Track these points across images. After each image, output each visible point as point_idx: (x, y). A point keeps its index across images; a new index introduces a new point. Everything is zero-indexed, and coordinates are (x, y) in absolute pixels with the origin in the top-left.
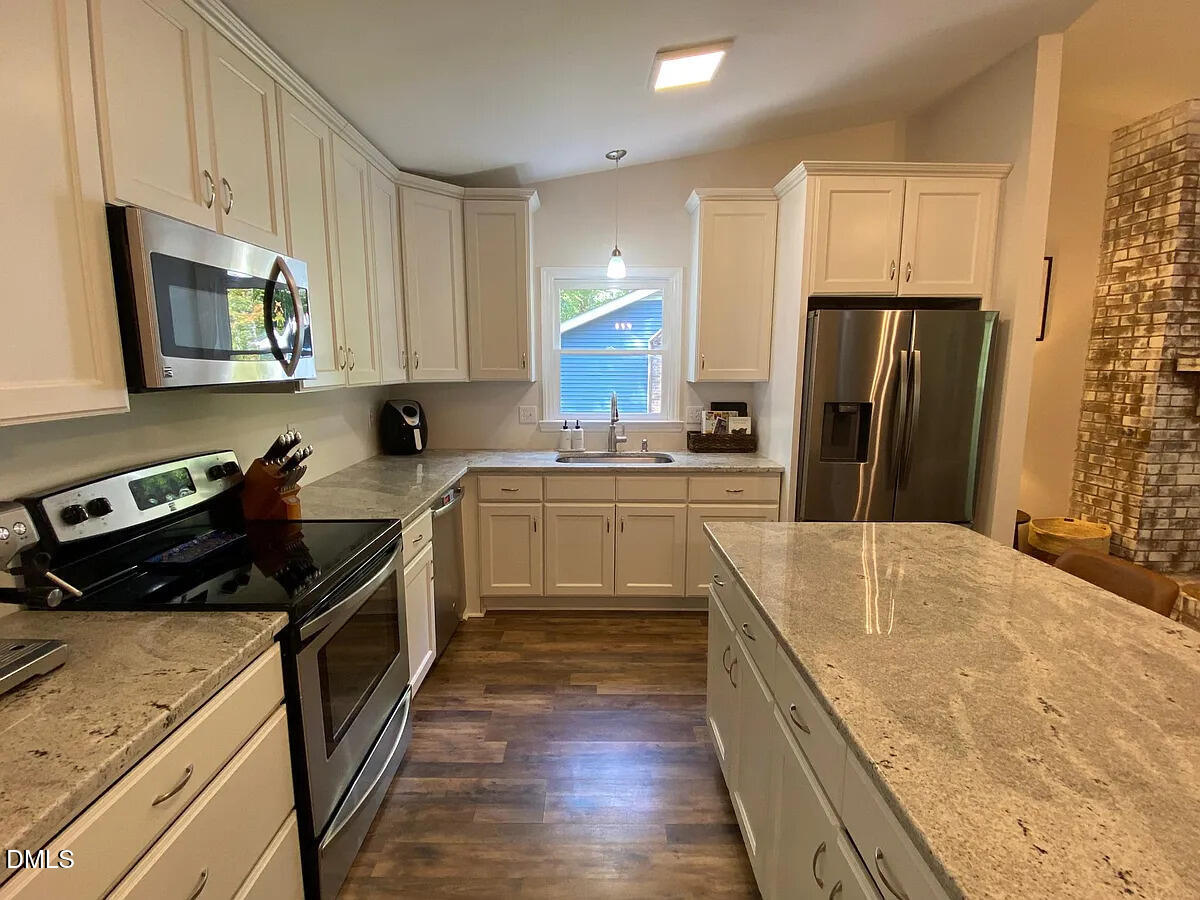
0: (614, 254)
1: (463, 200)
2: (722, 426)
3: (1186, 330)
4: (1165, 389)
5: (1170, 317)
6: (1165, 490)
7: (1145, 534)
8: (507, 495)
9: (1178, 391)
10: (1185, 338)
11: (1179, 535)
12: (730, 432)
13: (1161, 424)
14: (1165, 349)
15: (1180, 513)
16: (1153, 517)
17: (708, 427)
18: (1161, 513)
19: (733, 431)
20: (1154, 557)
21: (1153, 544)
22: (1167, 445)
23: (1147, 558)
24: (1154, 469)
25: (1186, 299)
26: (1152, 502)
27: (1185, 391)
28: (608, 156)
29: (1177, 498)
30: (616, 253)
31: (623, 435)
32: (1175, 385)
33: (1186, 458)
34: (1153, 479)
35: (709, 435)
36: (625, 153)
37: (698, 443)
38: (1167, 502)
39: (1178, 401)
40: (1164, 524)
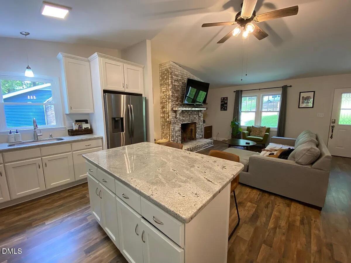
0: (28, 68)
2: (80, 127)
4: (172, 113)
5: (171, 100)
6: (174, 131)
7: (172, 139)
10: (174, 104)
11: (177, 139)
12: (83, 129)
13: (172, 120)
14: (171, 106)
15: (176, 135)
16: (173, 137)
17: (75, 127)
18: (174, 135)
19: (84, 128)
21: (174, 141)
22: (173, 123)
24: (172, 128)
25: (173, 97)
27: (175, 114)
28: (21, 33)
29: (176, 132)
31: (41, 133)
33: (176, 125)
34: (172, 130)
35: (76, 130)
36: (29, 34)
37: (72, 133)
38: (174, 133)
40: (175, 137)
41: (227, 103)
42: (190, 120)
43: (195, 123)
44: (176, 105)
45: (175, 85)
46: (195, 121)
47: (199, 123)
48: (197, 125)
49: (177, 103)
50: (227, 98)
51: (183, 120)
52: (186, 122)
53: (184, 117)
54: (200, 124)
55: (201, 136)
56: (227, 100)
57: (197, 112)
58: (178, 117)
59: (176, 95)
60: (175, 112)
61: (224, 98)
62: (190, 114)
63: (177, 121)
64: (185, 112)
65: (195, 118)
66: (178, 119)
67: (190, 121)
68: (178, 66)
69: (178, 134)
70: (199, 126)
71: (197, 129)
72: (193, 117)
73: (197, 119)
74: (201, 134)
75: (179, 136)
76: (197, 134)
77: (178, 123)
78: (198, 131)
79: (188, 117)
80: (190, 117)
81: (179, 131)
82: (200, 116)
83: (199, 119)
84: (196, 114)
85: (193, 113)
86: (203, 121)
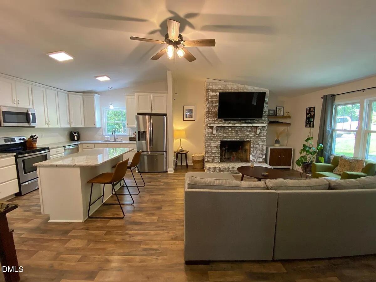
1: (83, 95)
3: (210, 119)
4: (207, 129)
5: (206, 117)
6: (209, 147)
7: (207, 155)
8: (88, 148)
9: (209, 129)
11: (213, 155)
14: (206, 122)
15: (213, 151)
16: (208, 152)
17: (133, 136)
18: (209, 151)
20: (209, 159)
21: (208, 157)
22: (209, 139)
23: (207, 160)
25: (209, 113)
26: (207, 149)
27: (211, 130)
28: (109, 88)
29: (212, 149)
30: (111, 104)
31: (117, 138)
32: (209, 128)
33: (212, 141)
34: (207, 145)
35: (133, 138)
36: (112, 87)
38: (210, 149)
39: (210, 131)
40: (210, 153)
41: (313, 117)
42: (237, 137)
43: (249, 141)
44: (213, 120)
45: (212, 101)
46: (248, 140)
47: (257, 142)
48: (251, 144)
49: (215, 119)
50: (314, 108)
51: (225, 137)
52: (229, 140)
53: (226, 133)
54: (258, 144)
55: (261, 160)
56: (314, 111)
57: (251, 129)
58: (214, 133)
59: (213, 111)
60: (212, 128)
61: (310, 108)
62: (237, 131)
63: (214, 137)
64: (228, 129)
65: (248, 135)
66: (215, 135)
67: (237, 139)
68: (218, 81)
69: (215, 151)
70: (257, 146)
71: (252, 150)
72: (244, 134)
73: (251, 137)
74: (261, 157)
75: (218, 154)
76: (251, 156)
77: (215, 140)
78: (255, 152)
79: (234, 134)
80: (237, 134)
81: (217, 148)
82: (257, 133)
83: (257, 137)
84: (250, 131)
85: (243, 129)
86: (265, 140)
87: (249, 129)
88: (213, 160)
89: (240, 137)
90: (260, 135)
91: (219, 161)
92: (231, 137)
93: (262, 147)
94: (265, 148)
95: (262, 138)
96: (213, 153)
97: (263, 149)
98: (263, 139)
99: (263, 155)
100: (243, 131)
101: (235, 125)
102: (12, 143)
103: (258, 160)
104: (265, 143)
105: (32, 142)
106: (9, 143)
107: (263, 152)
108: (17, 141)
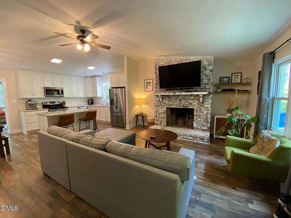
1: (92, 78)
3: (157, 89)
4: (155, 98)
5: (155, 87)
6: (158, 112)
7: (156, 119)
11: (161, 119)
14: (155, 92)
15: (160, 116)
18: (157, 116)
20: (157, 122)
21: (157, 120)
22: (157, 106)
23: (156, 122)
25: (157, 85)
26: (156, 114)
28: (103, 72)
29: (160, 114)
30: (104, 83)
32: (157, 97)
33: (160, 108)
34: (156, 111)
38: (158, 114)
39: (158, 99)
40: (158, 118)
42: (180, 104)
43: (193, 110)
44: (160, 90)
46: (191, 107)
47: (200, 110)
48: (195, 112)
51: (170, 104)
52: (173, 107)
53: (170, 101)
54: (202, 112)
55: (205, 128)
57: (194, 97)
58: (161, 101)
62: (181, 99)
63: (161, 104)
64: (172, 97)
65: (191, 104)
66: (162, 103)
67: (180, 106)
68: (164, 57)
69: (162, 116)
70: (201, 114)
71: (195, 117)
72: (187, 102)
73: (194, 105)
74: (205, 126)
75: (164, 118)
76: (194, 123)
77: (162, 107)
78: (199, 119)
79: (178, 102)
80: (181, 102)
81: (163, 113)
82: (200, 101)
83: (200, 105)
84: (193, 99)
85: (186, 98)
86: (210, 108)
87: (192, 98)
88: (161, 123)
89: (183, 105)
90: (204, 103)
91: (166, 125)
92: (175, 104)
93: (207, 115)
94: (209, 116)
95: (206, 106)
96: (161, 118)
97: (207, 118)
98: (208, 107)
99: (207, 123)
100: (186, 99)
101: (175, 94)
102: (54, 104)
103: (202, 128)
104: (210, 112)
105: (63, 104)
106: (52, 104)
107: (207, 120)
108: (57, 103)
